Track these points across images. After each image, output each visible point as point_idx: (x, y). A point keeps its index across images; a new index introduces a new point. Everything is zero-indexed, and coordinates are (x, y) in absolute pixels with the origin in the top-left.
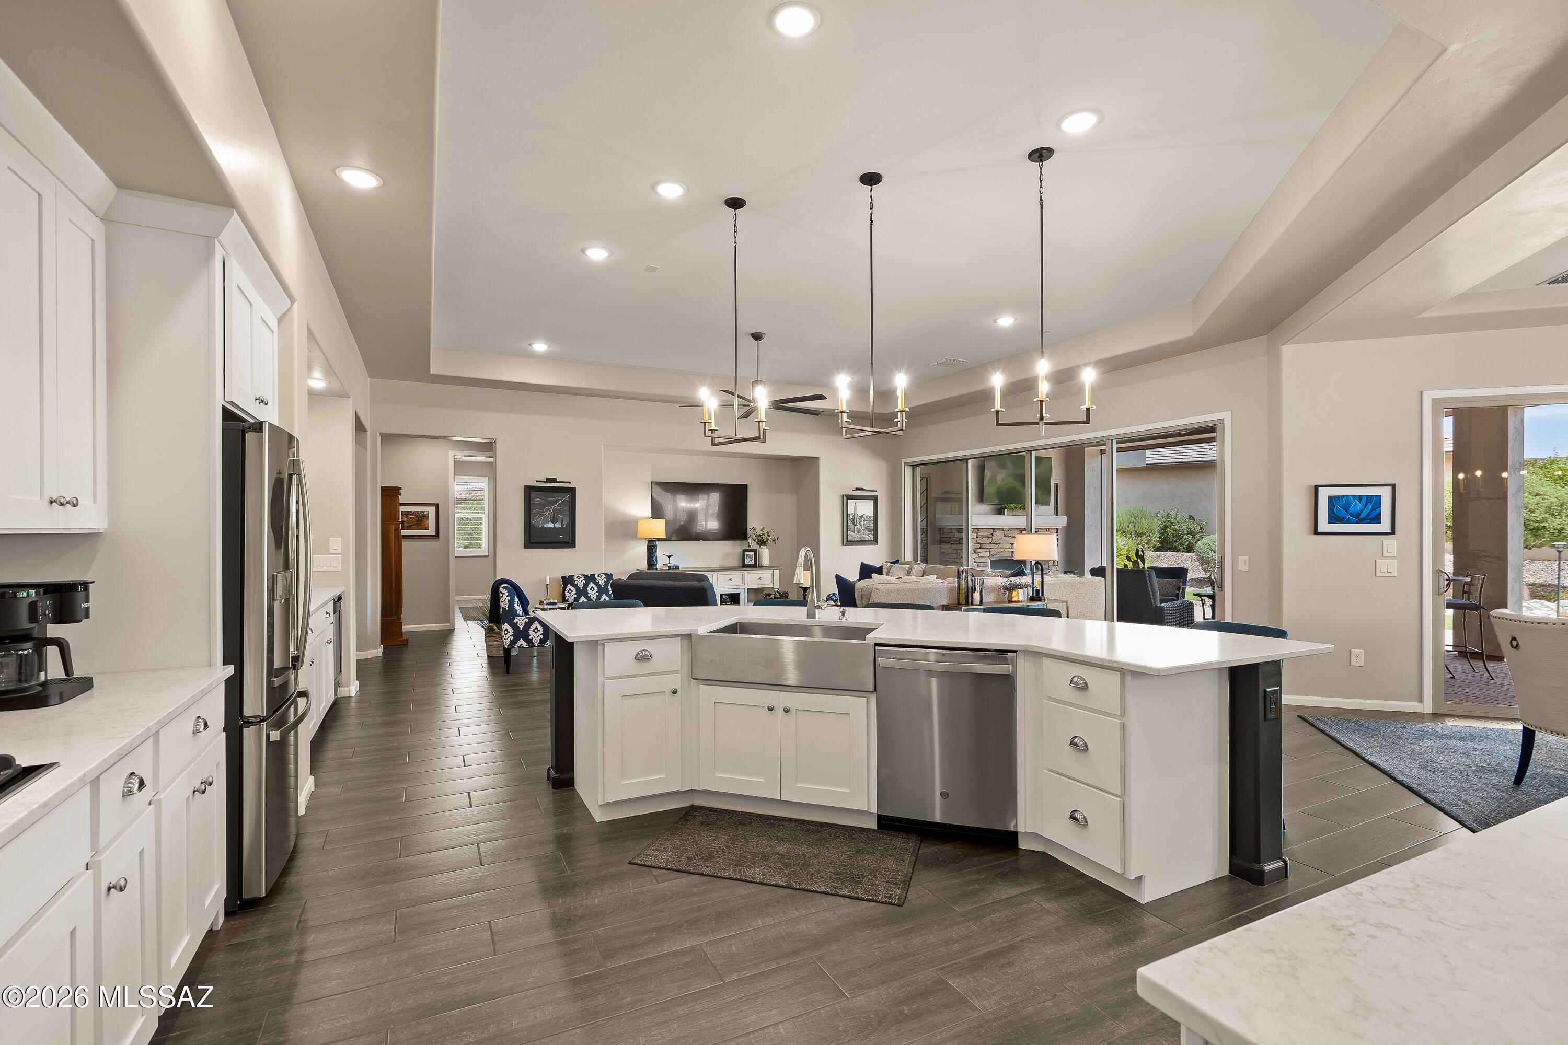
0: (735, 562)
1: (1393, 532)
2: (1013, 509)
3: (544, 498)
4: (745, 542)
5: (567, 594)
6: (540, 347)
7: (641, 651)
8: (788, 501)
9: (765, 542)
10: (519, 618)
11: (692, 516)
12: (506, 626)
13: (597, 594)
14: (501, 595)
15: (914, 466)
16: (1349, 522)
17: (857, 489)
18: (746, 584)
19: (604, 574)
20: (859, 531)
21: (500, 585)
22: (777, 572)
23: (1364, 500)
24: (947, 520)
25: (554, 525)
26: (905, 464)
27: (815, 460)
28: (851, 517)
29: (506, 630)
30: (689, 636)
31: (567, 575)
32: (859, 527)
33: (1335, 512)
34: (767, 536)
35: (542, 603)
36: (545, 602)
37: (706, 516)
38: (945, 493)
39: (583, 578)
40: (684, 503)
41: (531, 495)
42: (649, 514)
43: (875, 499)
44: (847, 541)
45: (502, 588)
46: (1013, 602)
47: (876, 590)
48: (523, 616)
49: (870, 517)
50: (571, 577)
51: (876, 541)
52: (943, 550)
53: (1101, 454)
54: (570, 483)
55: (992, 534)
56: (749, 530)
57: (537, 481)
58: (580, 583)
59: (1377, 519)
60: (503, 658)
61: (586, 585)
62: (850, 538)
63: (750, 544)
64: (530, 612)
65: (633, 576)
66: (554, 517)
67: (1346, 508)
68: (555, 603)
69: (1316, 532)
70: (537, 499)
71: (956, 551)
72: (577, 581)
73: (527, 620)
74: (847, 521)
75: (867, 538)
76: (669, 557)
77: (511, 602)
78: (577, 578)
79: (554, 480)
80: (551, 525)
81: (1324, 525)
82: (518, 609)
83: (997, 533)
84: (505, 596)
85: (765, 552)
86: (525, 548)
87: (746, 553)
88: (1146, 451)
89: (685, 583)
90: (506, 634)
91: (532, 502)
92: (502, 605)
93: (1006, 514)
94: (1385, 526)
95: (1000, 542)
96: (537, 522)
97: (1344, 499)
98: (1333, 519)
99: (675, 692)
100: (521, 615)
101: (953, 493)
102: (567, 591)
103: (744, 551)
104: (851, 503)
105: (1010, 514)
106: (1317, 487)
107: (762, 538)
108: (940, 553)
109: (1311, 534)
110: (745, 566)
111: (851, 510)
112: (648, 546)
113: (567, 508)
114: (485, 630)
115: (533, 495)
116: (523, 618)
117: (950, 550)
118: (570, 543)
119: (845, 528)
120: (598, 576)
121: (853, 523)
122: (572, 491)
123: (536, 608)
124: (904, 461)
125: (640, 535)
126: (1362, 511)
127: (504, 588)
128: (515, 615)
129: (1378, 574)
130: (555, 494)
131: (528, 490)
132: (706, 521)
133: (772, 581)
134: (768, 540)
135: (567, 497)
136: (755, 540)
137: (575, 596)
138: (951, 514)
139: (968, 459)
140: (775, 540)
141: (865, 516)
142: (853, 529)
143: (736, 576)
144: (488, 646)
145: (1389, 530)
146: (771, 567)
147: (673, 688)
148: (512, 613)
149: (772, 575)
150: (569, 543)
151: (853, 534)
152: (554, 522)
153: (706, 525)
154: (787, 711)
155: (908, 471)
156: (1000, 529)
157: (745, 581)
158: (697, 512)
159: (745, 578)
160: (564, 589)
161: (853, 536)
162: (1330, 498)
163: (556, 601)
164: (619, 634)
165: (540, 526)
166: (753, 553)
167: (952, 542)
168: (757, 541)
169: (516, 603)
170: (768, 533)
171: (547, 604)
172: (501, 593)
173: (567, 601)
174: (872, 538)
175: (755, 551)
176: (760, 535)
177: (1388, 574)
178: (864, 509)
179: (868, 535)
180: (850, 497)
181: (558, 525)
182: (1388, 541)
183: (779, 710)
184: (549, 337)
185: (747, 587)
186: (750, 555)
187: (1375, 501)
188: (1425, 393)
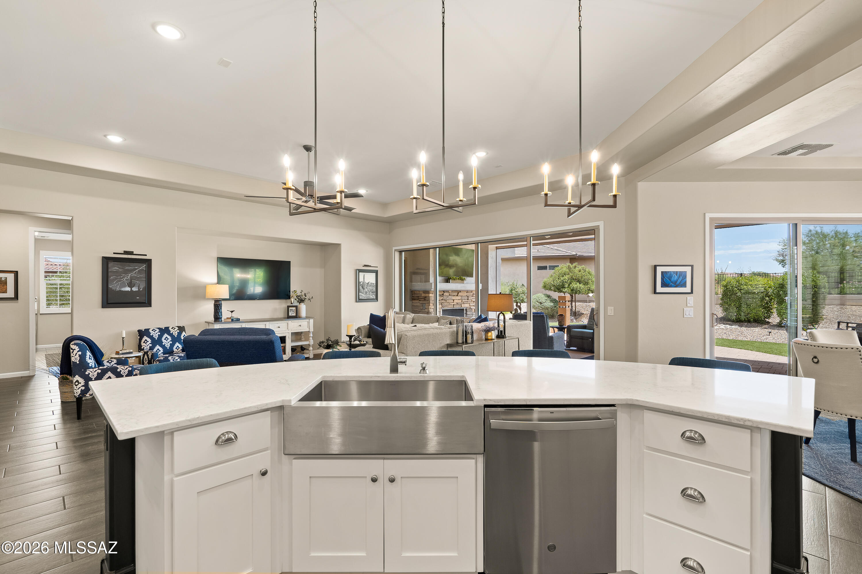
0: (281, 315)
1: (692, 292)
2: (454, 279)
3: (121, 267)
4: (288, 301)
5: (143, 344)
6: (115, 139)
7: (223, 434)
8: (318, 273)
9: (303, 300)
10: (91, 370)
11: (244, 283)
12: (77, 378)
13: (171, 342)
14: (72, 351)
15: (401, 252)
16: (671, 286)
17: (365, 266)
18: (290, 330)
19: (177, 327)
20: (366, 293)
21: (71, 342)
22: (312, 321)
23: (678, 274)
24: (418, 286)
25: (131, 289)
26: (395, 250)
27: (338, 246)
28: (361, 284)
29: (77, 381)
30: (281, 408)
31: (143, 328)
32: (366, 290)
33: (665, 281)
34: (305, 297)
35: (117, 353)
36: (121, 352)
37: (255, 283)
38: (417, 269)
39: (158, 330)
40: (238, 274)
41: (109, 265)
42: (215, 281)
43: (376, 272)
44: (359, 299)
45: (73, 344)
46: (489, 340)
47: (405, 336)
48: (95, 368)
49: (373, 284)
50: (147, 330)
51: (377, 299)
52: (414, 304)
53: (496, 249)
54: (146, 255)
55: (443, 294)
56: (291, 292)
57: (114, 253)
58: (156, 335)
59: (684, 285)
60: (75, 403)
61: (160, 337)
62: (360, 298)
63: (293, 302)
64: (105, 363)
65: (204, 333)
66: (131, 282)
67: (670, 278)
68: (131, 353)
69: (655, 292)
70: (114, 268)
71: (422, 305)
72: (152, 333)
73: (100, 371)
74: (359, 286)
75: (371, 297)
76: (232, 312)
77: (82, 357)
78: (152, 330)
79: (131, 253)
80: (128, 289)
81: (659, 289)
82: (91, 361)
83: (446, 294)
84: (75, 352)
85: (303, 307)
86: (102, 307)
87: (290, 308)
88: (516, 248)
89: (254, 337)
90: (76, 385)
91: (110, 270)
92: (73, 359)
93: (451, 283)
94: (688, 289)
95: (448, 299)
96: (114, 286)
97: (669, 273)
98: (664, 285)
99: (264, 474)
100: (93, 366)
101: (422, 269)
102: (143, 341)
103: (288, 307)
104: (361, 274)
105: (453, 282)
106: (655, 267)
107: (301, 298)
108: (412, 306)
109: (653, 294)
110: (289, 317)
111: (361, 280)
112: (214, 304)
113: (143, 275)
114: (59, 379)
115: (111, 264)
116: (95, 370)
117: (418, 304)
118: (147, 303)
119: (358, 291)
120: (172, 328)
121: (363, 287)
122: (148, 262)
123: (112, 358)
124: (394, 248)
125: (208, 295)
126: (677, 280)
127: (75, 344)
128: (87, 366)
129: (685, 316)
130: (132, 264)
131: (106, 260)
132: (254, 286)
133: (309, 327)
134: (305, 299)
135: (144, 267)
136: (295, 299)
137: (151, 345)
138: (421, 282)
139: (436, 248)
140: (310, 299)
141: (370, 283)
142: (362, 291)
143: (283, 324)
144: (62, 393)
145: (690, 291)
146: (307, 318)
147: (263, 468)
148: (83, 365)
149: (309, 323)
150: (145, 303)
151: (363, 295)
152: (131, 285)
153: (254, 289)
154: (392, 480)
155: (397, 254)
156: (447, 291)
157: (290, 328)
158: (249, 280)
159: (290, 325)
160: (140, 340)
161: (363, 296)
162: (662, 272)
163: (131, 351)
164: (194, 419)
165: (118, 289)
166: (295, 308)
167: (420, 299)
168: (297, 300)
169: (88, 357)
170: (305, 294)
171: (123, 354)
172: (72, 349)
173: (143, 349)
174: (374, 297)
175: (296, 307)
176: (299, 296)
177: (689, 316)
178: (370, 278)
179: (372, 295)
180: (360, 271)
181: (135, 289)
182: (690, 297)
183: (383, 480)
184: (121, 131)
185: (290, 332)
186: (292, 309)
187: (683, 275)
188: (707, 215)
